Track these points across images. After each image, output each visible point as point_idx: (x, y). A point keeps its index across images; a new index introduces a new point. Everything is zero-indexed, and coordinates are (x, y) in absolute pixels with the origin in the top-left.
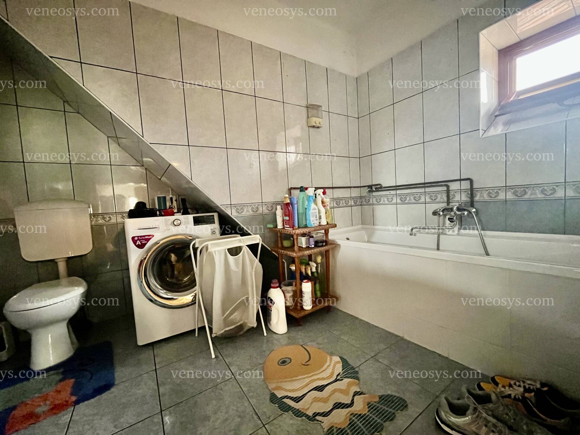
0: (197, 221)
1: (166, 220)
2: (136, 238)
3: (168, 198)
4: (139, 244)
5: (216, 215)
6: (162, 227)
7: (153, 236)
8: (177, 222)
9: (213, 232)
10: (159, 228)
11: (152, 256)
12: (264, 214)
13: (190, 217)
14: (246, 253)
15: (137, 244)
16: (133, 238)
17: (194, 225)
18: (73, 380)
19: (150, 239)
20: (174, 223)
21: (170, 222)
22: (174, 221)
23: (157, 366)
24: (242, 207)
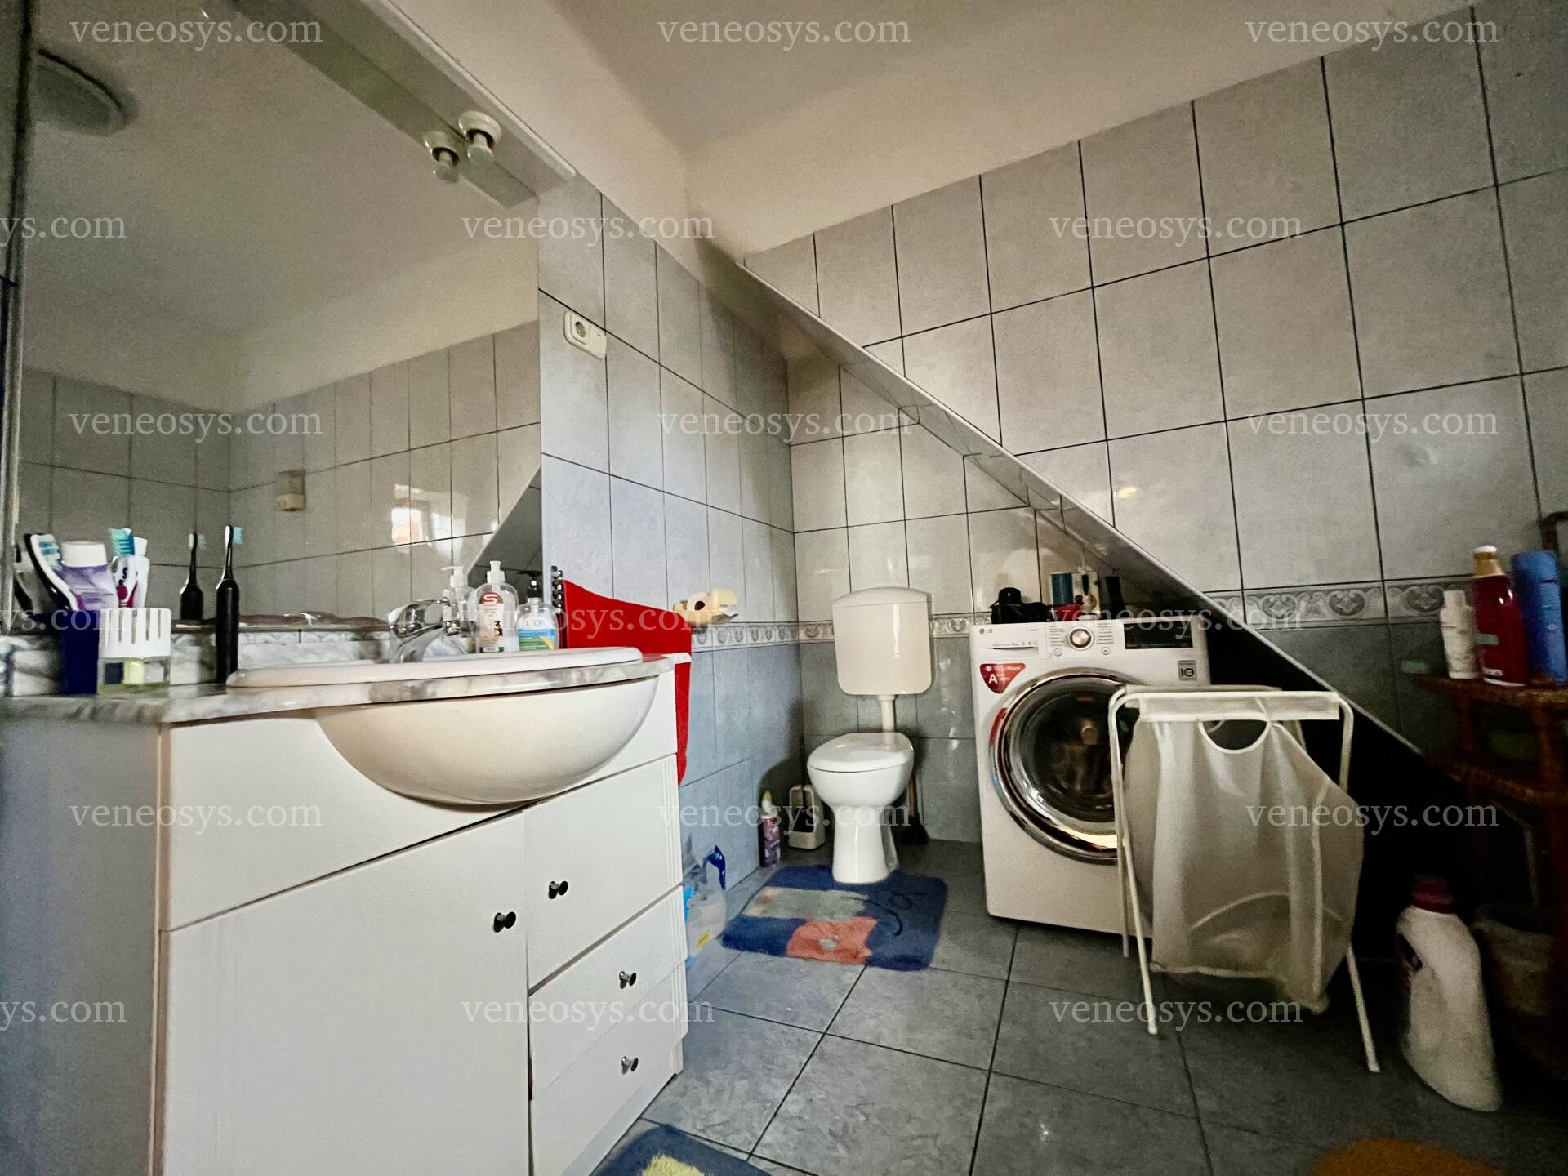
0: (1136, 638)
1: (1053, 630)
2: (989, 669)
3: (1077, 578)
4: (993, 682)
5: (1196, 625)
6: (1045, 648)
7: (1022, 666)
8: (1078, 636)
9: (1187, 671)
10: (1037, 648)
11: (1021, 715)
12: (1390, 621)
13: (1118, 625)
14: (1278, 751)
15: (990, 682)
16: (983, 667)
17: (1127, 648)
18: (874, 922)
19: (1017, 672)
20: (1071, 639)
21: (1063, 635)
22: (1072, 634)
23: (1011, 976)
24: (1288, 599)
